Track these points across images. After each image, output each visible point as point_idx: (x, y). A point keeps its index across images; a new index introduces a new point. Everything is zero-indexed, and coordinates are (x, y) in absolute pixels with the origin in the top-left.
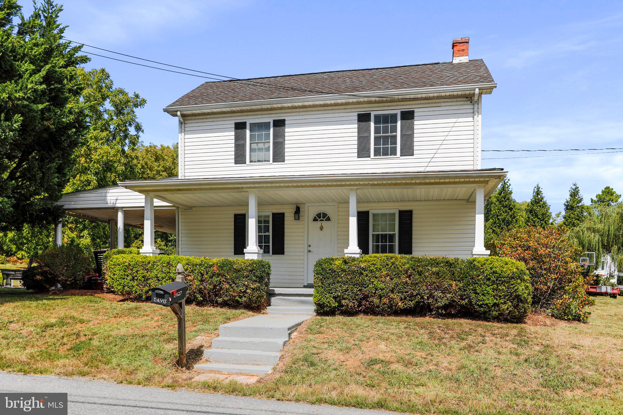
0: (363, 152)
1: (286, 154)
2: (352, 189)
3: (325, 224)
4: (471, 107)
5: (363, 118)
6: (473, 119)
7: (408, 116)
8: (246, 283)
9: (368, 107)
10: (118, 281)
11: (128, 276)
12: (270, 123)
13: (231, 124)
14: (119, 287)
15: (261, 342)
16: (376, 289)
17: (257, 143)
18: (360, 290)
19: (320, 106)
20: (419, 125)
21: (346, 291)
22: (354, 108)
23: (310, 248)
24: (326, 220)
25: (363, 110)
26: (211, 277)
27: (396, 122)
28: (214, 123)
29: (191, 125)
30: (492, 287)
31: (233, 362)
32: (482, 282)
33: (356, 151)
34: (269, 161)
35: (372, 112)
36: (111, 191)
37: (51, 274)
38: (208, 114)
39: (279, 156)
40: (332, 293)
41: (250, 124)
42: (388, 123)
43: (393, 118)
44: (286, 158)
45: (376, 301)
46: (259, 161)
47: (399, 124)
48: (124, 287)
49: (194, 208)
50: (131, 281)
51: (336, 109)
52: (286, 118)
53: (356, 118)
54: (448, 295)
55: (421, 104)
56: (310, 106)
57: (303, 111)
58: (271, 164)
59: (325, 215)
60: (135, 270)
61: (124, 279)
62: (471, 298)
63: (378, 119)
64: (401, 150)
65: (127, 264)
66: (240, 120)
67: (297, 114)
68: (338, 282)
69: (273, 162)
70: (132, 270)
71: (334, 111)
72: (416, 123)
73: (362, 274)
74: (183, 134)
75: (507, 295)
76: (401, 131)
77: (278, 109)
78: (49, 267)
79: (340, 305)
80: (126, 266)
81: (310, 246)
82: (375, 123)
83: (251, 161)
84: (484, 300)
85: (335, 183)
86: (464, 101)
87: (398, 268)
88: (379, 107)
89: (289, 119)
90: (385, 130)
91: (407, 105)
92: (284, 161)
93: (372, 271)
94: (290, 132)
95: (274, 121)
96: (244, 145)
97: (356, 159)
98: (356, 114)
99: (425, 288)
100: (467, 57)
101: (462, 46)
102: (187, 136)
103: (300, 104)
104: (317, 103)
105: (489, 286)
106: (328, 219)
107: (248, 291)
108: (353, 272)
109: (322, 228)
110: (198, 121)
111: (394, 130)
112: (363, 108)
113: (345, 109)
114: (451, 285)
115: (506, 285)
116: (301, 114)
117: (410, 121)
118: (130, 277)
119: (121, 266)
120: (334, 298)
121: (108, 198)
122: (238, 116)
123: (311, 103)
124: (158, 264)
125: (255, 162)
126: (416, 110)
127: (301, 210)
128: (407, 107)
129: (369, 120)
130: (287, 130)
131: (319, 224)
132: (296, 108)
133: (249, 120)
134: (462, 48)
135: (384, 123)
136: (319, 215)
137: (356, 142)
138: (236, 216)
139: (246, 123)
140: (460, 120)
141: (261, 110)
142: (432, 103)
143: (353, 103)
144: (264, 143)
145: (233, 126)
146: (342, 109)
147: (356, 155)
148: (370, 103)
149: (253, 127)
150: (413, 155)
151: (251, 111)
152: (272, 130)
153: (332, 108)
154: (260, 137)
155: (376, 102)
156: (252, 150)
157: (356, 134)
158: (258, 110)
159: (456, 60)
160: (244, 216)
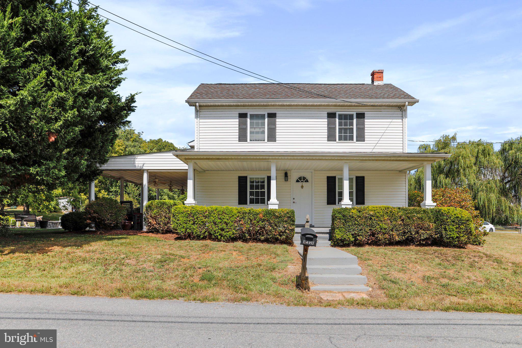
0: (331, 137)
1: (277, 136)
2: (346, 162)
3: (304, 184)
4: (401, 113)
5: (331, 116)
6: (402, 121)
7: (361, 116)
8: (286, 226)
9: (334, 109)
10: (182, 225)
11: (189, 221)
12: (265, 115)
13: (236, 113)
14: (183, 230)
15: (346, 268)
16: (381, 229)
17: (255, 128)
18: (370, 230)
19: (302, 106)
20: (368, 122)
21: (360, 230)
22: (325, 109)
23: (294, 201)
24: (305, 181)
25: (332, 110)
26: (258, 222)
27: (353, 119)
28: (222, 113)
29: (204, 112)
30: (456, 226)
31: (332, 284)
32: (449, 223)
33: (326, 136)
34: (264, 140)
35: (337, 112)
36: (139, 157)
37: (98, 219)
38: (218, 106)
39: (272, 137)
40: (351, 232)
41: (251, 115)
42: (347, 120)
43: (351, 117)
44: (277, 139)
45: (380, 236)
46: (256, 140)
47: (355, 121)
48: (186, 229)
49: (206, 171)
50: (192, 225)
51: (312, 109)
52: (277, 113)
53: (326, 115)
54: (428, 232)
55: (369, 109)
56: (294, 106)
57: (289, 109)
58: (266, 143)
59: (304, 178)
60: (195, 217)
61: (186, 223)
62: (443, 233)
63: (341, 117)
64: (357, 137)
65: (189, 212)
66: (243, 111)
67: (285, 110)
68: (355, 224)
69: (268, 141)
70: (193, 217)
71: (311, 110)
72: (366, 121)
73: (372, 219)
74: (198, 119)
75: (465, 231)
76: (357, 125)
77: (271, 105)
78: (97, 214)
79: (356, 240)
80: (188, 214)
81: (294, 199)
82: (339, 119)
83: (250, 140)
84: (450, 235)
85: (337, 158)
86: (396, 109)
87: (395, 215)
88: (341, 109)
89: (279, 113)
90: (346, 125)
92: (276, 141)
93: (378, 217)
94: (280, 122)
95: (268, 114)
96: (246, 129)
97: (327, 142)
98: (326, 113)
99: (413, 227)
100: (382, 82)
102: (201, 121)
103: (288, 104)
104: (300, 104)
105: (453, 226)
106: (307, 181)
107: (287, 231)
108: (366, 217)
109: (302, 187)
110: (210, 110)
111: (352, 124)
112: (331, 109)
113: (318, 109)
114: (430, 226)
115: (464, 225)
116: (287, 110)
117: (362, 119)
118: (192, 222)
119: (184, 214)
120: (352, 235)
121: (136, 162)
122: (241, 109)
123: (295, 104)
124: (215, 212)
125: (254, 140)
126: (366, 113)
127: (289, 174)
128: (360, 110)
129: (335, 117)
130: (277, 120)
131: (300, 184)
132: (284, 106)
133: (250, 112)
134: (379, 76)
135: (344, 119)
136: (300, 178)
137: (326, 131)
138: (240, 178)
139: (247, 114)
140: (394, 121)
141: (259, 106)
142: (376, 109)
143: (324, 106)
144: (260, 128)
145: (238, 115)
146: (316, 109)
147: (326, 139)
148: (335, 106)
149: (252, 117)
150: (364, 141)
151: (251, 106)
152: (266, 120)
153: (310, 107)
154: (257, 124)
155: (339, 106)
156: (251, 133)
157: (326, 126)
158: (256, 106)
159: (376, 83)
160: (246, 178)
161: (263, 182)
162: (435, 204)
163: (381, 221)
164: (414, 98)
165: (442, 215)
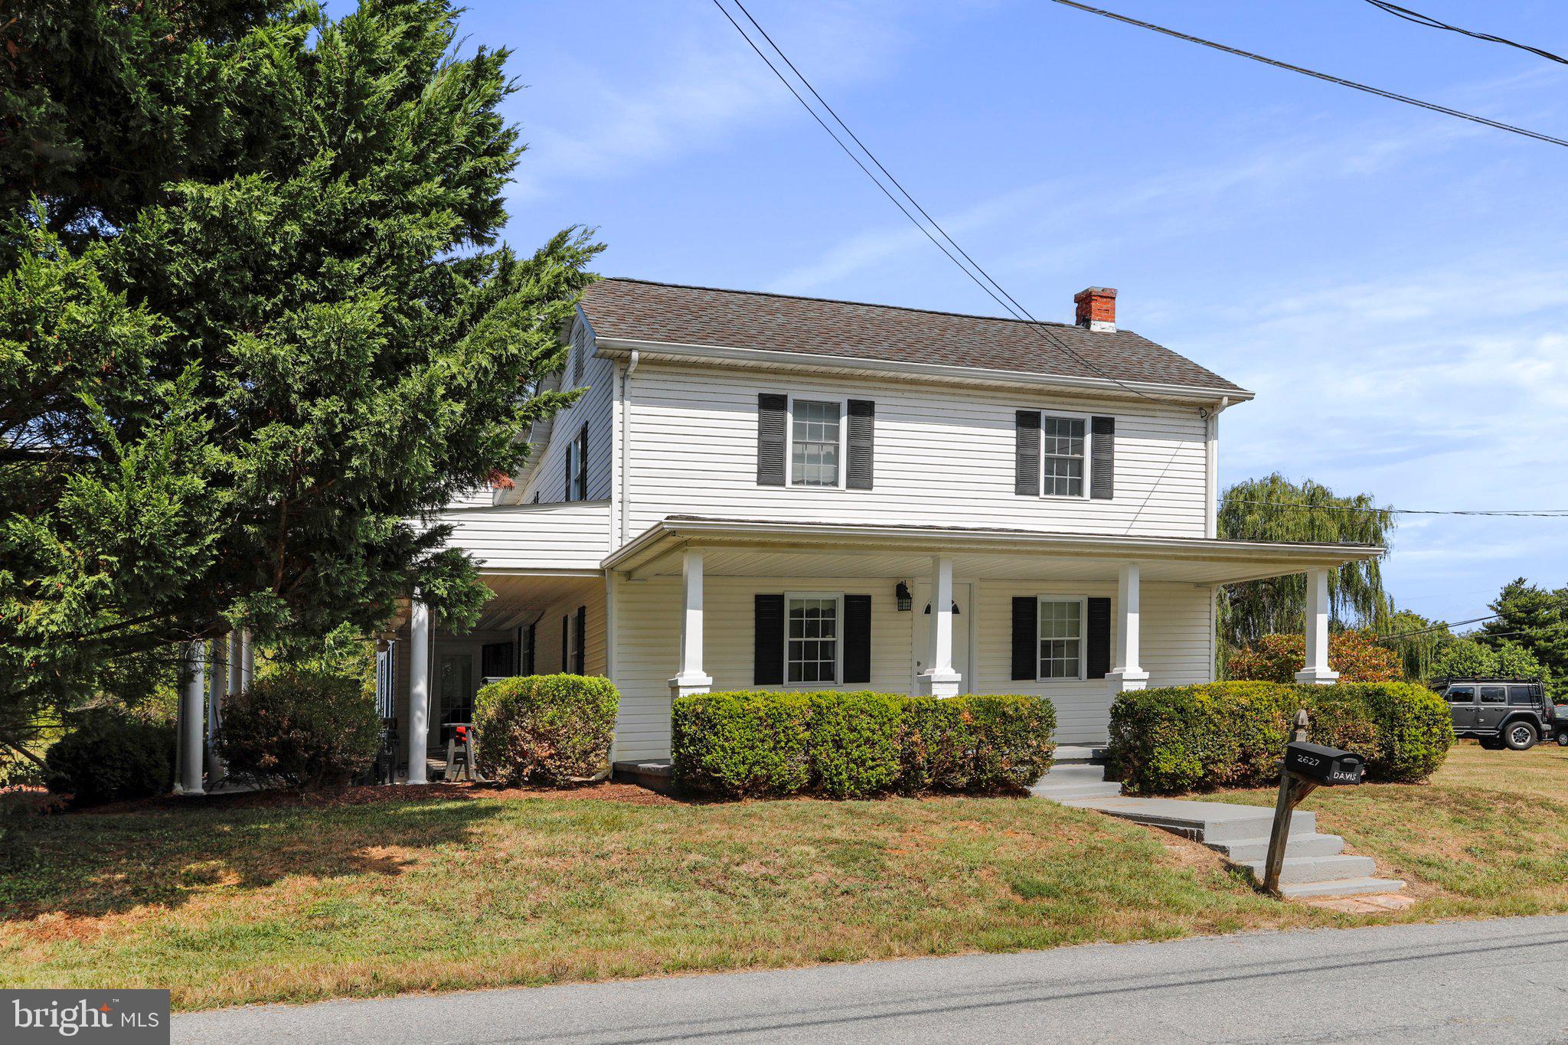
0: (1025, 484)
1: (875, 473)
4: (1203, 424)
5: (1027, 421)
6: (1206, 446)
7: (1104, 427)
9: (1034, 401)
12: (838, 405)
13: (751, 392)
16: (1266, 742)
17: (807, 444)
18: (1241, 745)
19: (947, 385)
20: (1123, 446)
22: (1010, 399)
23: (918, 669)
25: (1029, 405)
27: (1082, 435)
28: (705, 388)
29: (645, 383)
32: (1409, 723)
33: (1013, 480)
34: (835, 483)
35: (1042, 411)
38: (695, 365)
39: (861, 477)
41: (797, 402)
42: (1069, 435)
43: (1078, 428)
44: (875, 482)
46: (810, 483)
47: (1088, 439)
51: (976, 396)
52: (877, 401)
53: (1013, 418)
55: (1124, 408)
56: (925, 383)
57: (912, 391)
58: (842, 492)
62: (1395, 748)
63: (1053, 425)
64: (1092, 487)
66: (773, 388)
67: (899, 394)
69: (848, 487)
71: (973, 399)
72: (1117, 440)
73: (1245, 716)
74: (629, 403)
76: (1093, 452)
77: (858, 377)
81: (919, 664)
82: (1047, 433)
83: (794, 483)
84: (1410, 751)
86: (1192, 413)
88: (1054, 403)
89: (882, 402)
90: (1063, 449)
91: (1102, 406)
92: (870, 488)
93: (1258, 711)
94: (884, 430)
95: (849, 401)
96: (782, 445)
97: (1013, 496)
98: (1014, 411)
100: (1112, 324)
101: (1105, 303)
102: (636, 409)
104: (947, 379)
105: (1418, 728)
110: (665, 377)
111: (1079, 448)
112: (1027, 401)
113: (992, 397)
116: (906, 394)
117: (1107, 436)
120: (1201, 760)
122: (766, 380)
123: (933, 378)
125: (804, 483)
126: (1117, 418)
128: (1103, 411)
129: (1038, 426)
130: (877, 424)
132: (896, 381)
133: (795, 393)
134: (1105, 307)
135: (1060, 433)
137: (1013, 465)
138: (760, 600)
139: (785, 397)
140: (1186, 444)
141: (823, 375)
142: (1142, 409)
143: (1009, 390)
144: (823, 444)
145: (756, 400)
146: (987, 397)
147: (1013, 488)
148: (1039, 392)
149: (803, 408)
150: (1111, 498)
151: (798, 373)
152: (844, 421)
153: (970, 392)
154: (815, 432)
155: (1049, 393)
156: (797, 458)
157: (1013, 449)
158: (815, 374)
159: (1096, 326)
160: (779, 599)
161: (832, 612)
162: (1336, 675)
163: (1267, 722)
164: (1234, 387)
165: (1390, 701)
